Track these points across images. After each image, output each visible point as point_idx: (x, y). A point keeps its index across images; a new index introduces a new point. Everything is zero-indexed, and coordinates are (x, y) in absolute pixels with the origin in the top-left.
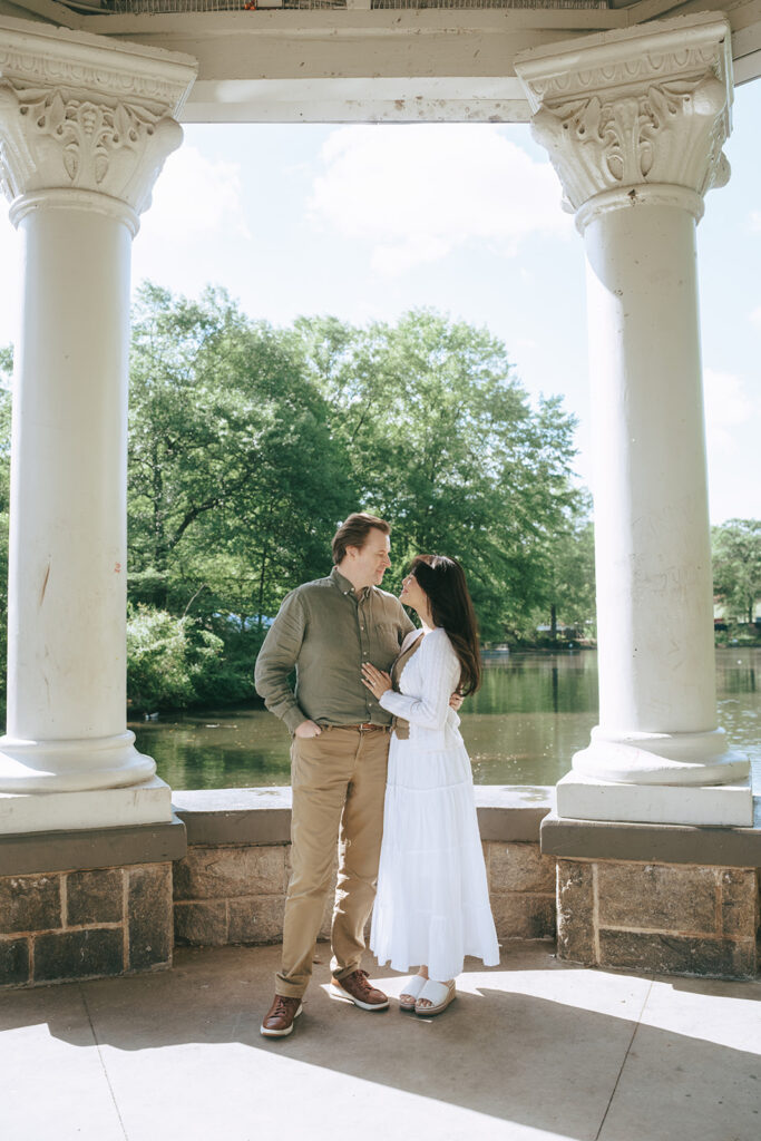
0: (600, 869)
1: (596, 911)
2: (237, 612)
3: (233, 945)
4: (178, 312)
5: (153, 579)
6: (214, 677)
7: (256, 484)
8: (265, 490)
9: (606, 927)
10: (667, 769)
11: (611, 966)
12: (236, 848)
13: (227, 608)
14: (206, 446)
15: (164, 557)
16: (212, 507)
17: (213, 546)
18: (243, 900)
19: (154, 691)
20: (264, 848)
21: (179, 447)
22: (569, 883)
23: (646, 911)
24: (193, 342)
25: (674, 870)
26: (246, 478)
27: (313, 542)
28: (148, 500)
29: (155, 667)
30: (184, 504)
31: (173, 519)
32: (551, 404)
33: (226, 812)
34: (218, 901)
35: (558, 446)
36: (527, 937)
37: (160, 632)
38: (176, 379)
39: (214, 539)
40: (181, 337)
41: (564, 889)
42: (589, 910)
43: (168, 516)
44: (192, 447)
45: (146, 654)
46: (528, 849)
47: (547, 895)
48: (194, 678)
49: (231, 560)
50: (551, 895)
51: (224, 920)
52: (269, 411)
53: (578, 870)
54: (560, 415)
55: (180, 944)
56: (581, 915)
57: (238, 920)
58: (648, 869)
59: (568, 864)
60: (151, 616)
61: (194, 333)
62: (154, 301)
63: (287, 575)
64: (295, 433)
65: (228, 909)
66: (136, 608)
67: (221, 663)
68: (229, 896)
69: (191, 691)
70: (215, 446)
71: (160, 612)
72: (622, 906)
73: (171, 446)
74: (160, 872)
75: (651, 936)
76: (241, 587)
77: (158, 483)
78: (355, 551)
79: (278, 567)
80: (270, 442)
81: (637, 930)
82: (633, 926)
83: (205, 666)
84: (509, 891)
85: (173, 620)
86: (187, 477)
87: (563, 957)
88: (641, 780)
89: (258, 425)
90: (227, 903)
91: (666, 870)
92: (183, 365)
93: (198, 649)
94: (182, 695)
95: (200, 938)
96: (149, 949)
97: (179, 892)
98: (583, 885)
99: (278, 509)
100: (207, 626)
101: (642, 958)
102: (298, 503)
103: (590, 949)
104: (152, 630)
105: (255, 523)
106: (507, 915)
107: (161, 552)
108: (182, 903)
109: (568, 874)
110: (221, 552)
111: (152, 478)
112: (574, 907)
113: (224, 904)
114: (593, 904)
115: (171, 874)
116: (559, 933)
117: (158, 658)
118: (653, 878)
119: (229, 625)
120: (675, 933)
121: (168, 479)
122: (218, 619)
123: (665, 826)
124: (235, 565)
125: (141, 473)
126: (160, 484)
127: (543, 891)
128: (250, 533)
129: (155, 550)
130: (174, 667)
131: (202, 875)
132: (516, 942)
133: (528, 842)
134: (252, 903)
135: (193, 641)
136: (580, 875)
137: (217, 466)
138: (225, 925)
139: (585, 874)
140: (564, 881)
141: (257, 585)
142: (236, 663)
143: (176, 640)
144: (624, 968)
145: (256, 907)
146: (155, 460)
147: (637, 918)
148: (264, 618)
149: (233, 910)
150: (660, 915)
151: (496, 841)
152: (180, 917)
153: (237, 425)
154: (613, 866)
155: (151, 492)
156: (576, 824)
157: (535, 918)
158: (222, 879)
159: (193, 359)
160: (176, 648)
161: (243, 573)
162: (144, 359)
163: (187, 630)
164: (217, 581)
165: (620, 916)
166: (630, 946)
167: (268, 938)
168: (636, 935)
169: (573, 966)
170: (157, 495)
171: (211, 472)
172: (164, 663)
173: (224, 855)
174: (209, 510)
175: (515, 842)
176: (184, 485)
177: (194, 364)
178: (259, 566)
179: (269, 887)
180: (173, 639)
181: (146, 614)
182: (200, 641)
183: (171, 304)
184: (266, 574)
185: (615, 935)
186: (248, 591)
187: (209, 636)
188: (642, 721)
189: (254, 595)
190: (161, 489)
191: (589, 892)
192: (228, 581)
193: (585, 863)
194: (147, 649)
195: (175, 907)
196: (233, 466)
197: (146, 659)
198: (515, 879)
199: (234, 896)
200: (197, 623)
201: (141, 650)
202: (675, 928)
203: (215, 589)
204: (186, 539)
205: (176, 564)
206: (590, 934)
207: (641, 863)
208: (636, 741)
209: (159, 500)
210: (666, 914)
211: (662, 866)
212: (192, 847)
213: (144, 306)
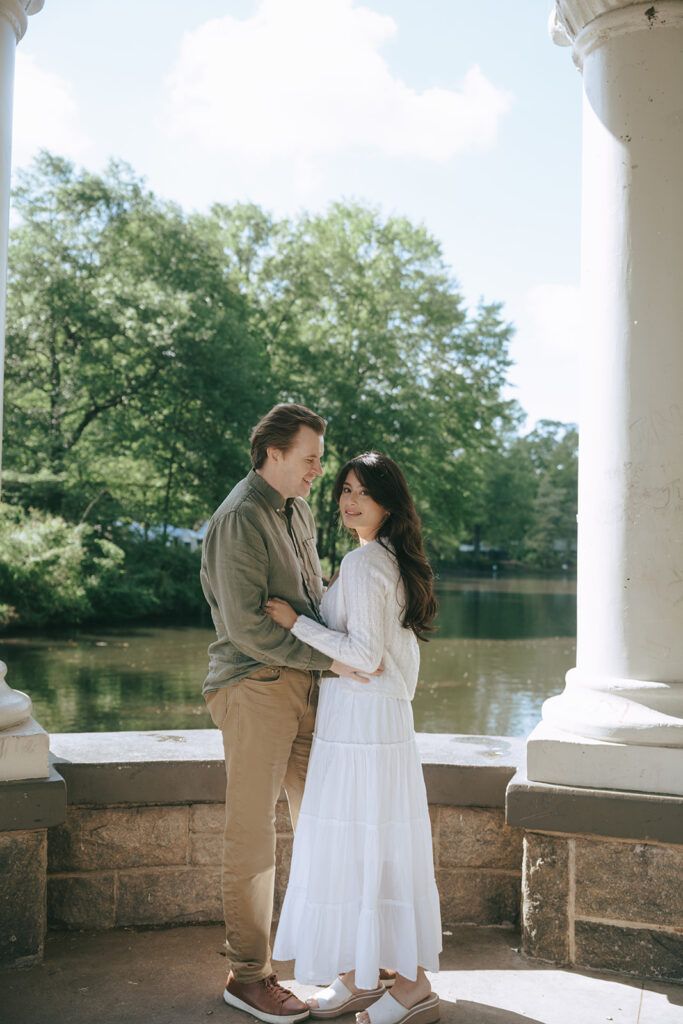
0: (577, 846)
1: (571, 898)
2: (140, 521)
3: (121, 928)
4: (78, 187)
5: (48, 482)
6: (113, 591)
7: (166, 382)
8: (174, 389)
9: (584, 918)
10: (665, 727)
11: (588, 967)
12: (130, 808)
13: (131, 517)
14: (110, 338)
15: (60, 458)
16: (115, 405)
17: (117, 448)
18: (136, 872)
19: (45, 604)
20: (165, 809)
21: (80, 338)
22: (539, 862)
23: (634, 901)
24: (96, 221)
25: (671, 852)
26: (154, 376)
27: (226, 448)
28: (44, 394)
29: (47, 578)
30: (85, 400)
31: (72, 417)
32: (491, 310)
33: (117, 764)
34: (104, 874)
35: (493, 356)
36: (481, 923)
37: (54, 540)
38: (77, 263)
39: (117, 440)
40: (83, 215)
41: (532, 869)
42: (563, 896)
43: (66, 414)
44: (95, 339)
45: (37, 564)
46: (486, 816)
47: (508, 872)
48: (90, 592)
49: (135, 464)
50: (514, 873)
51: (112, 898)
52: (182, 301)
53: (551, 848)
54: (499, 323)
55: (54, 927)
56: (551, 901)
57: (129, 897)
58: (638, 849)
59: (538, 839)
60: (44, 522)
61: (98, 211)
62: (54, 173)
63: (196, 482)
64: (211, 328)
65: (117, 884)
66: (28, 513)
67: (121, 576)
68: (119, 868)
69: (86, 605)
70: (122, 338)
71: (54, 517)
72: (603, 893)
73: (70, 335)
74: (31, 841)
75: (640, 932)
76: (145, 494)
77: (56, 376)
78: (278, 454)
79: (186, 474)
80: (183, 336)
81: (622, 924)
82: (617, 918)
83: (102, 578)
84: (462, 867)
85: (68, 527)
86: (89, 371)
87: (529, 953)
88: (633, 739)
89: (169, 317)
90: (116, 876)
91: (659, 851)
92: (85, 248)
93: (96, 560)
94: (76, 609)
95: (81, 921)
96: (14, 939)
97: (55, 863)
98: (557, 865)
99: (189, 411)
100: (107, 534)
101: (628, 959)
102: (209, 405)
103: (563, 944)
104: (45, 537)
105: (163, 425)
106: (458, 895)
107: (57, 452)
108: (60, 876)
109: (538, 850)
110: (124, 455)
111: (49, 371)
112: (545, 892)
113: (112, 878)
114: (568, 890)
115: (45, 844)
116: (526, 923)
117: (51, 568)
118: (645, 860)
119: (131, 534)
120: (670, 929)
121: (67, 372)
122: (119, 528)
123: (661, 797)
124: (139, 470)
125: (37, 364)
126: (58, 378)
127: (503, 867)
128: (157, 435)
129: (50, 450)
130: (68, 578)
131: (86, 841)
132: (468, 929)
133: (485, 808)
134: (147, 876)
135: (90, 551)
136: (553, 852)
137: (122, 360)
138: (112, 903)
139: (559, 851)
140: (533, 859)
141: (163, 493)
142: (137, 576)
143: (72, 550)
144: (605, 970)
145: (152, 881)
146: (53, 352)
147: (622, 909)
148: (170, 529)
149: (123, 885)
150: (651, 906)
151: (447, 806)
152: (56, 894)
153: (146, 316)
154: (595, 843)
155: (48, 386)
156: (551, 789)
157: (493, 901)
158: (111, 846)
159: (97, 240)
160: (71, 558)
161: (148, 478)
162: (41, 238)
163: (84, 538)
164: (120, 487)
165: (602, 905)
166: (613, 944)
167: (165, 919)
168: (621, 929)
169: (541, 966)
170: (54, 389)
171: (115, 367)
172: (57, 573)
173: (115, 816)
174: (112, 408)
175: (471, 807)
176: (85, 380)
177: (96, 246)
178: (167, 471)
179: (170, 856)
180: (68, 548)
181: (38, 520)
182: (97, 551)
183: (72, 177)
184: (173, 480)
185: (594, 928)
186: (151, 498)
187: (108, 546)
188: (634, 667)
189: (159, 503)
190: (58, 384)
191: (563, 874)
192: (131, 488)
193: (559, 838)
194: (38, 559)
195: (50, 883)
196: (140, 360)
197: (37, 569)
198: (469, 851)
199: (126, 867)
200: (96, 532)
201: (32, 559)
202: (671, 923)
203: (117, 494)
204: (85, 440)
205: (74, 466)
206: (563, 926)
207: (629, 841)
208: (626, 690)
209: (58, 395)
210: (658, 906)
211: (655, 846)
212: (74, 807)
213: (43, 179)
